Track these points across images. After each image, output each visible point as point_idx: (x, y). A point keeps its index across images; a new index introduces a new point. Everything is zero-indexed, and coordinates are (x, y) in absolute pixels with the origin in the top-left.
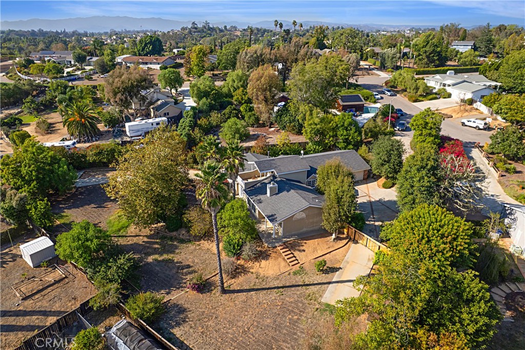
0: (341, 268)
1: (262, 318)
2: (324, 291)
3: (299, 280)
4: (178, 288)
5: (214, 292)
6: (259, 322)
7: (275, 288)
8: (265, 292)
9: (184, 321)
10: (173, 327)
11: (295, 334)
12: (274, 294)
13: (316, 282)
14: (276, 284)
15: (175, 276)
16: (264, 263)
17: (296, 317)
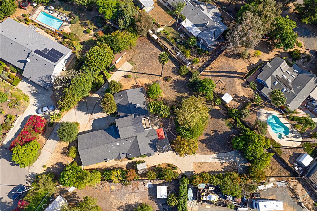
0: (123, 77)
1: (151, 65)
2: (131, 70)
3: (138, 75)
4: (175, 80)
5: (164, 77)
6: (152, 64)
7: (146, 74)
8: (149, 73)
9: (172, 68)
10: (175, 67)
11: (143, 59)
12: (146, 72)
13: (132, 73)
14: (145, 75)
15: (176, 85)
16: (147, 83)
17: (142, 63)
